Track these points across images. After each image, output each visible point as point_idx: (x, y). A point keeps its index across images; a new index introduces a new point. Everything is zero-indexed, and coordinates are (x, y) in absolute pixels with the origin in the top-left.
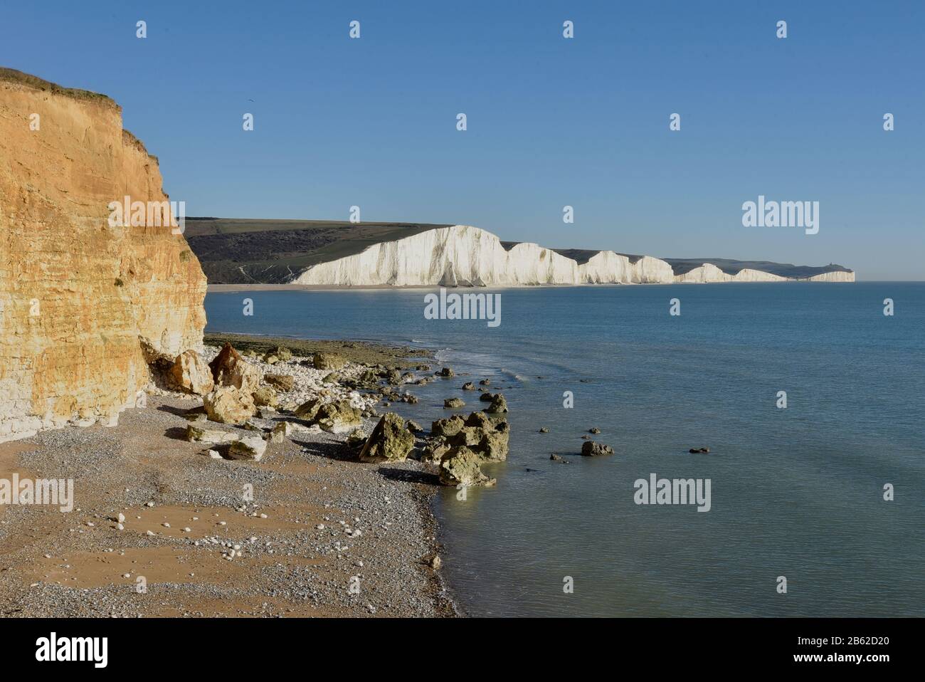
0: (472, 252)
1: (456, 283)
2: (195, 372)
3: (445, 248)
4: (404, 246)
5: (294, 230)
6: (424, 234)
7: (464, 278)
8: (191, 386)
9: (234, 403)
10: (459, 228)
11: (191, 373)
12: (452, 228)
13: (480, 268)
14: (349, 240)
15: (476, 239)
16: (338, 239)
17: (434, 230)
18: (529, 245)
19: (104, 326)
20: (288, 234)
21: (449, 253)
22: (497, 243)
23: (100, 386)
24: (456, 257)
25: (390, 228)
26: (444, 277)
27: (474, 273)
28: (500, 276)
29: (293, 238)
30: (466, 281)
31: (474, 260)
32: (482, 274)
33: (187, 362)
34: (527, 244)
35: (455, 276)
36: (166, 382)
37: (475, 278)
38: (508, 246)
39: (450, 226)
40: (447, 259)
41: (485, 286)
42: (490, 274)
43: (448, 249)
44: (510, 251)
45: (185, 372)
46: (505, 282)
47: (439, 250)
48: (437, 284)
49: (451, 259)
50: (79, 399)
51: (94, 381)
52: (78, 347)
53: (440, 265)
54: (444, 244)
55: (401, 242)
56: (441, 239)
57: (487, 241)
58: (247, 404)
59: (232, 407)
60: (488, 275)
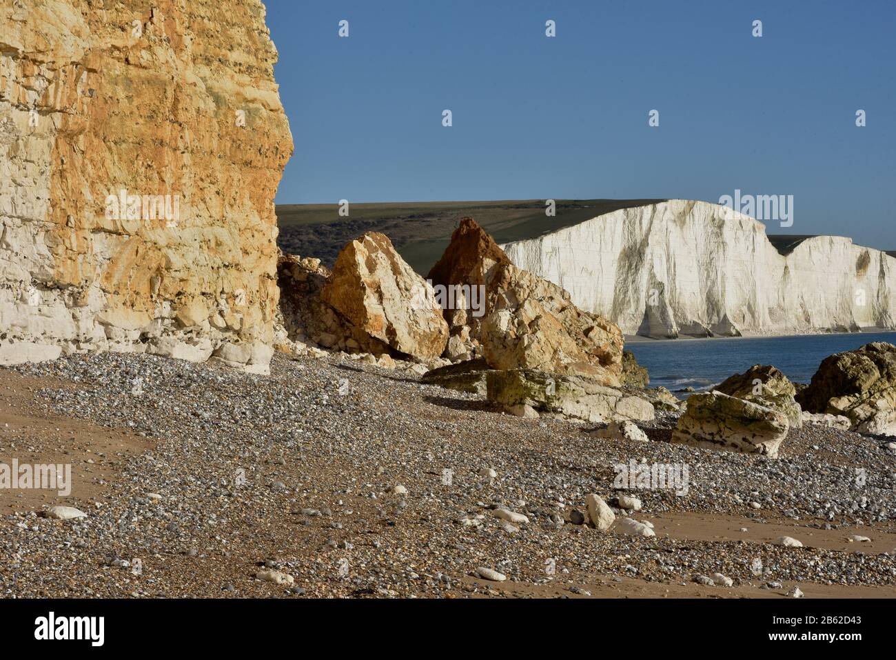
0: (706, 259)
1: (675, 329)
2: (397, 293)
3: (648, 251)
4: (555, 250)
5: (310, 226)
6: (597, 221)
7: (691, 318)
8: (391, 332)
9: (570, 344)
10: (676, 205)
11: (387, 295)
12: (660, 206)
13: (727, 294)
14: (432, 241)
15: (716, 230)
16: (409, 240)
17: (620, 213)
18: (831, 242)
19: (208, 61)
20: (299, 233)
21: (656, 262)
22: (762, 238)
23: (222, 233)
24: (671, 270)
25: (518, 214)
26: (647, 315)
27: (713, 305)
28: (771, 312)
29: (311, 242)
30: (696, 324)
31: (713, 276)
32: (731, 305)
33: (371, 266)
34: (827, 238)
35: (670, 312)
36: (311, 330)
37: (715, 318)
38: (784, 244)
39: (654, 202)
40: (652, 276)
41: (739, 334)
42: (749, 307)
43: (654, 253)
44: (791, 256)
45: (368, 291)
46: (783, 325)
47: (633, 256)
48: (634, 333)
49: (661, 276)
50: (177, 262)
51: (206, 214)
52: (163, 86)
53: (636, 290)
54: (645, 242)
55: (549, 241)
56: (637, 231)
57: (740, 233)
58: (609, 349)
59: (570, 354)
60: (745, 309)
